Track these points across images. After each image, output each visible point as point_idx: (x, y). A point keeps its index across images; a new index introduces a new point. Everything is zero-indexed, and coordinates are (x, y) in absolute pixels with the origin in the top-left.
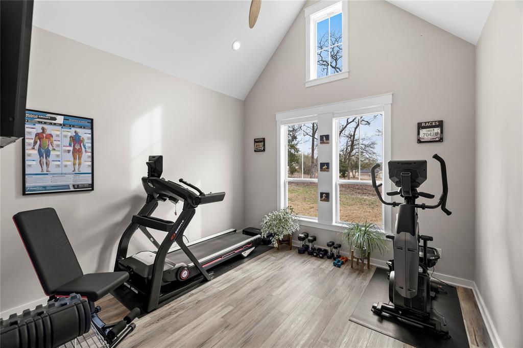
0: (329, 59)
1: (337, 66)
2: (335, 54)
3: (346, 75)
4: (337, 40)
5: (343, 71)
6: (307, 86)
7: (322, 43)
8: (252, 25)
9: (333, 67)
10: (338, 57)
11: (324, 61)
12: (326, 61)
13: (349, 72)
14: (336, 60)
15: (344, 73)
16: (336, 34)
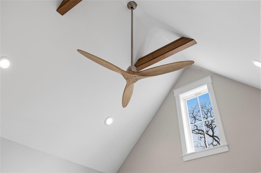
0: (205, 128)
1: (215, 135)
2: (210, 123)
3: (226, 149)
4: (210, 111)
5: (221, 144)
6: (184, 160)
7: (195, 114)
8: (125, 104)
9: (210, 136)
10: (214, 126)
11: (200, 130)
12: (201, 130)
13: (228, 145)
14: (212, 129)
15: (222, 146)
16: (207, 106)
